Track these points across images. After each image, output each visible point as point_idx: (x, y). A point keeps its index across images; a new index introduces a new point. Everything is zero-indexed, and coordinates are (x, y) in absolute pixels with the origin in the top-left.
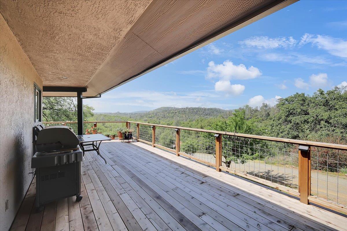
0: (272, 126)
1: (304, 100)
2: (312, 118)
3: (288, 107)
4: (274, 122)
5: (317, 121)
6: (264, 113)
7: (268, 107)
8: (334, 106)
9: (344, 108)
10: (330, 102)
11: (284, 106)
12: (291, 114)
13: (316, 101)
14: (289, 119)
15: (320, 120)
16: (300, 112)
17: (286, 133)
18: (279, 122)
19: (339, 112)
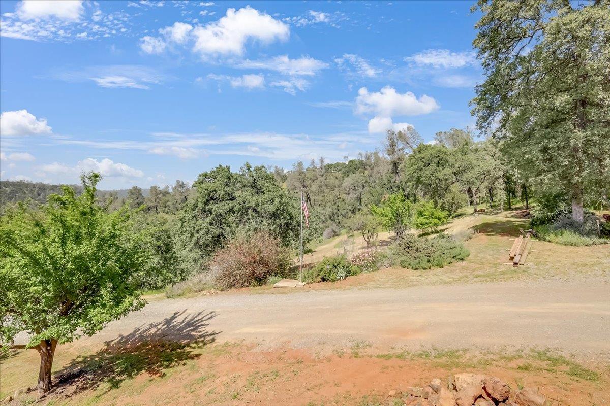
0: (183, 221)
1: (229, 178)
2: (238, 206)
3: (207, 188)
4: (186, 214)
5: (244, 210)
6: (179, 198)
7: (185, 188)
8: (261, 188)
9: (271, 191)
10: (258, 183)
11: (202, 186)
12: (212, 199)
13: (243, 181)
14: (207, 208)
15: (248, 208)
16: (224, 195)
17: (204, 231)
18: (194, 213)
19: (266, 196)
